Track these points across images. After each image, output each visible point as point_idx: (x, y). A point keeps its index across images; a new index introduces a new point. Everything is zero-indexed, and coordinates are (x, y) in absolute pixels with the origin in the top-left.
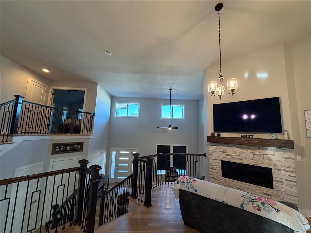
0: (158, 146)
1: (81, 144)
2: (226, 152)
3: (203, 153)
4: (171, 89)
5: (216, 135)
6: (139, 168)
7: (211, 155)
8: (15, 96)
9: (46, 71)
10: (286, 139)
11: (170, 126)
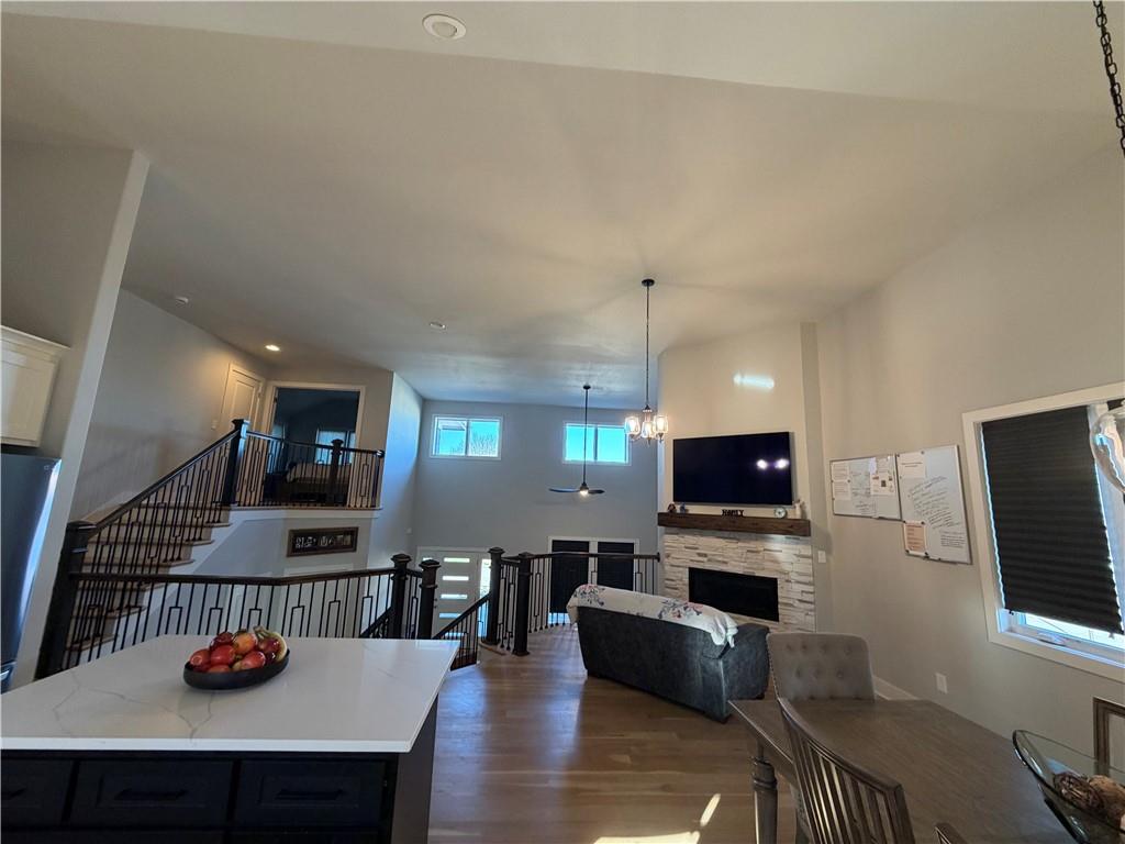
0: (554, 541)
1: (353, 533)
2: (696, 549)
3: (655, 554)
4: (587, 387)
5: (678, 507)
6: (502, 581)
7: (668, 556)
8: (234, 422)
9: (273, 348)
10: (798, 517)
11: (584, 486)
